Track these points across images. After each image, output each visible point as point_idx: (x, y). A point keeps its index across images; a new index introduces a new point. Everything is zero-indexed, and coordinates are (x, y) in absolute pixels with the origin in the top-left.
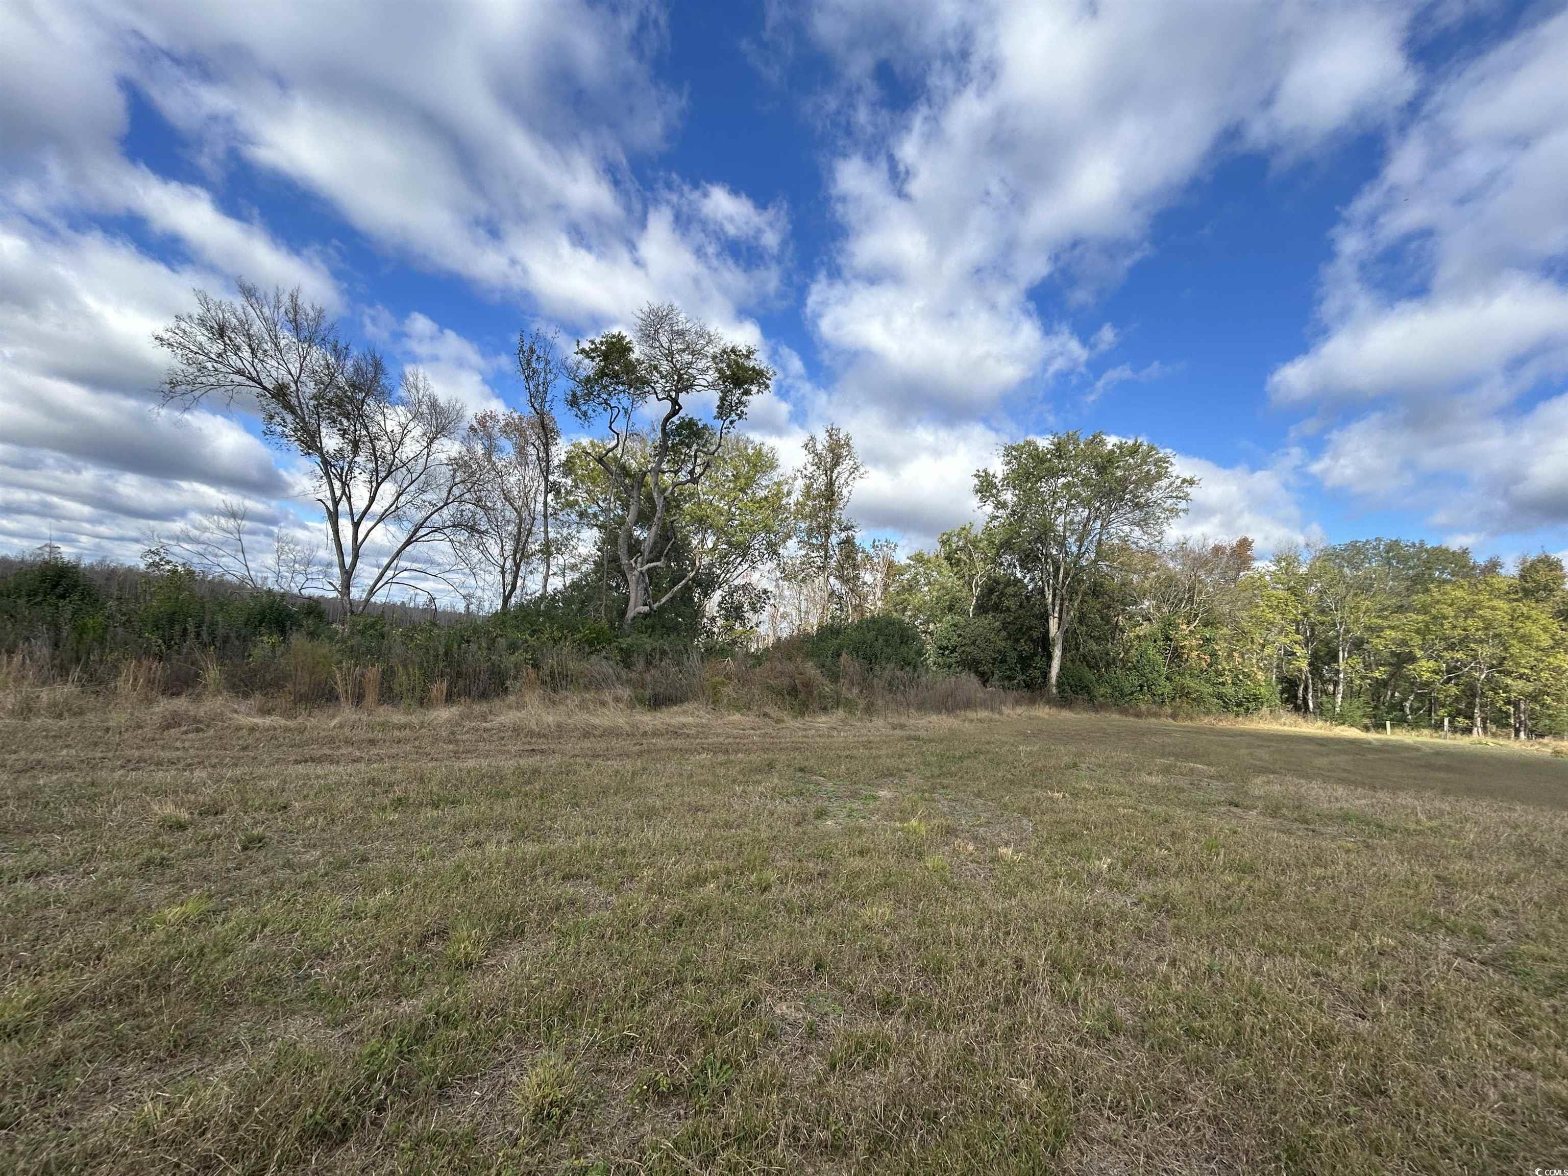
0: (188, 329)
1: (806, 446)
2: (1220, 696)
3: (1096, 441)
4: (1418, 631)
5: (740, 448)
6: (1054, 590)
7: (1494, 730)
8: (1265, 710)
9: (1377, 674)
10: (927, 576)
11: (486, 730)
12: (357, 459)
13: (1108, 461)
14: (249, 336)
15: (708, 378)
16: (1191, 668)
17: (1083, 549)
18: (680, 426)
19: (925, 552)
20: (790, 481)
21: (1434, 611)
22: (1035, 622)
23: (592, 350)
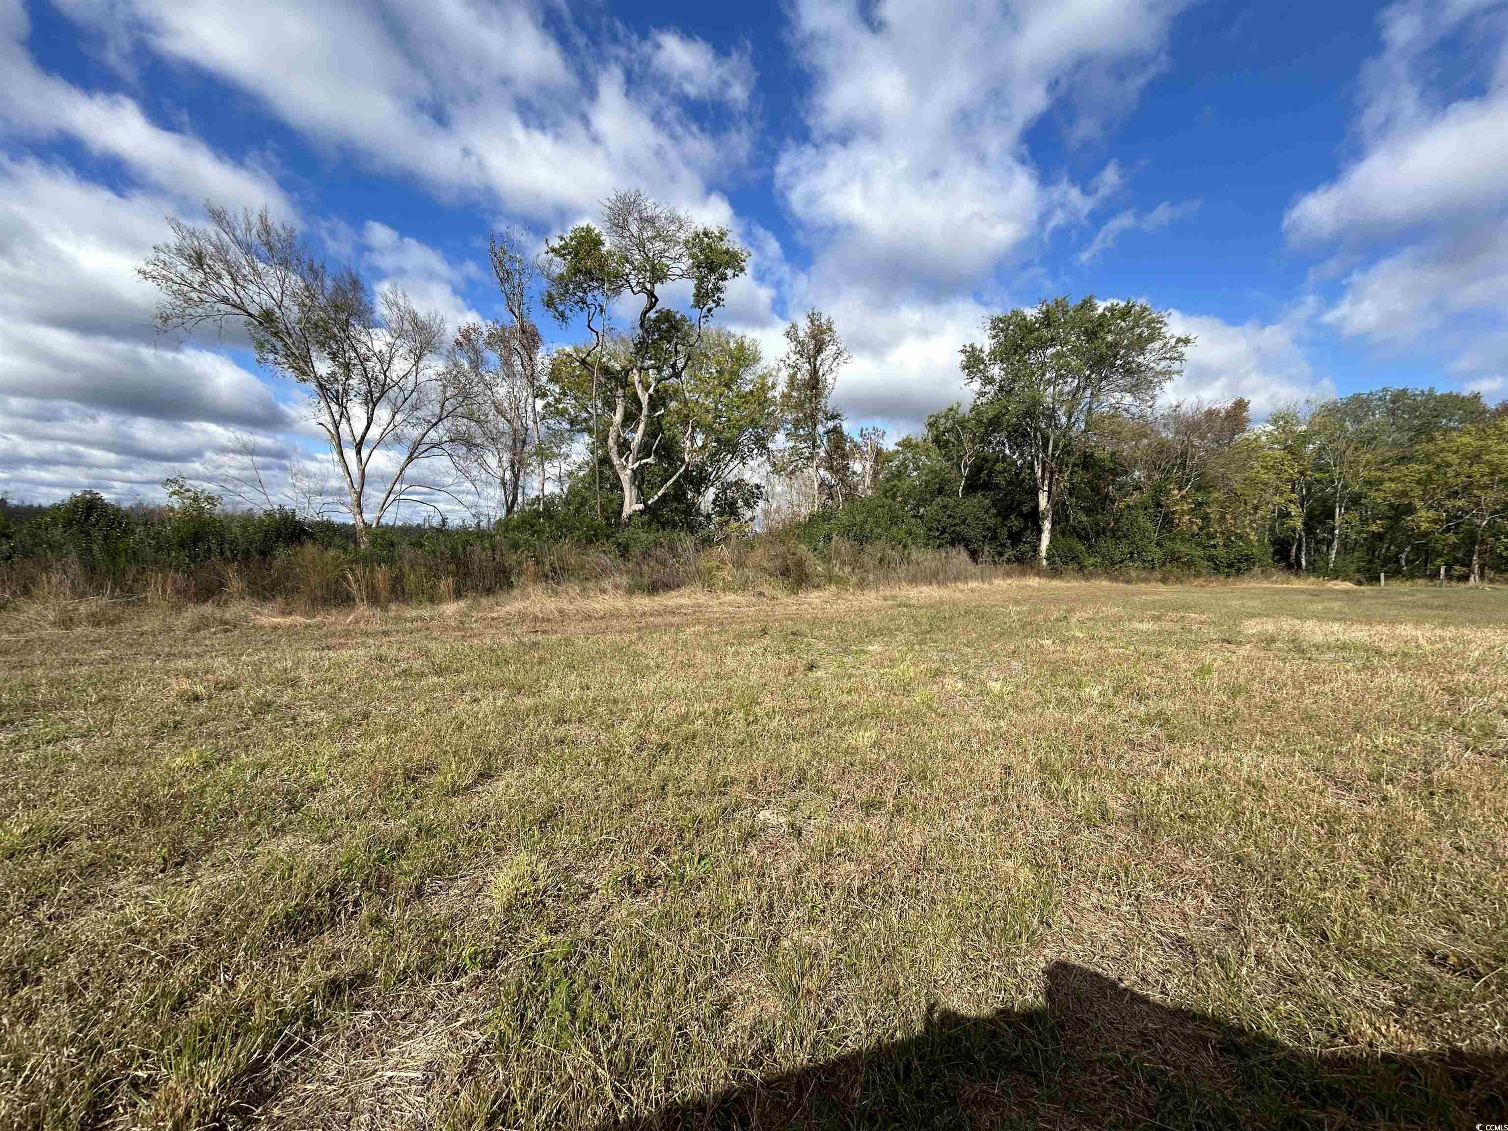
0: (167, 260)
1: (788, 334)
2: (1211, 559)
3: (1087, 305)
4: (1419, 482)
5: (721, 345)
6: (1044, 463)
7: (1492, 576)
8: (1256, 570)
9: (1374, 528)
10: (916, 461)
11: (493, 619)
12: (350, 382)
13: (1100, 325)
14: (227, 262)
15: (681, 265)
16: (1182, 533)
17: (1073, 420)
18: (657, 320)
19: (913, 437)
20: (774, 373)
21: (1438, 460)
22: (1026, 497)
23: (563, 248)
